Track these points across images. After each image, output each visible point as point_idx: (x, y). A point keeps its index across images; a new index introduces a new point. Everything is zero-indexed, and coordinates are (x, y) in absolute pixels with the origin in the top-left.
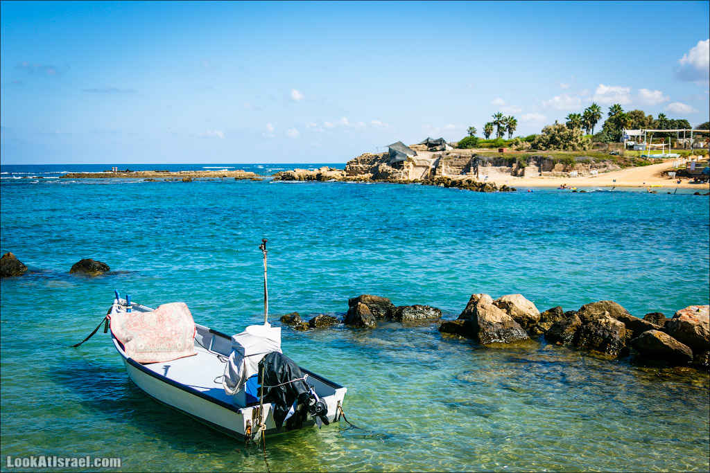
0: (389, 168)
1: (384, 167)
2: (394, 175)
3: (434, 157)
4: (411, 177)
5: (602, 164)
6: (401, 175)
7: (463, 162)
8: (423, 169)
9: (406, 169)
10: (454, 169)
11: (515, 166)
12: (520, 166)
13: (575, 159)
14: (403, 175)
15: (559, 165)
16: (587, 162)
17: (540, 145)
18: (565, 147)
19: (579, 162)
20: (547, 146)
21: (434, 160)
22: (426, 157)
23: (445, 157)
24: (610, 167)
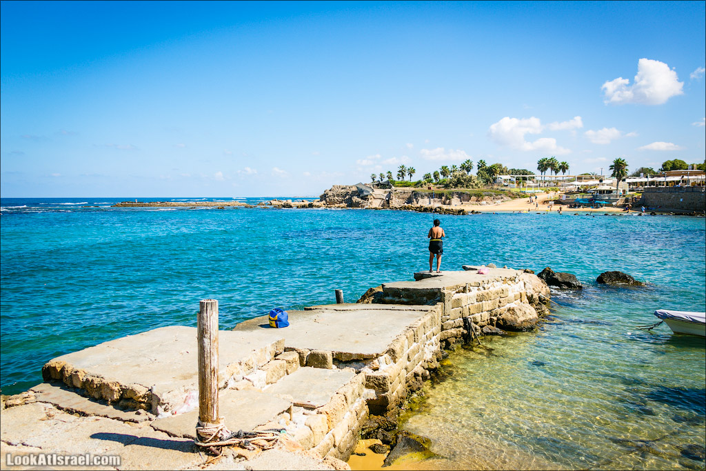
0: (359, 200)
1: (355, 199)
2: (363, 204)
3: (385, 192)
4: (374, 206)
5: (500, 197)
6: (367, 205)
7: (406, 196)
8: (380, 200)
9: (370, 201)
10: (400, 200)
11: (444, 198)
12: (447, 198)
13: (483, 194)
14: (369, 204)
15: (473, 198)
16: (491, 196)
17: (451, 185)
18: (467, 186)
19: (486, 195)
20: (456, 186)
21: (386, 195)
22: (380, 193)
23: (394, 192)
24: (505, 198)
